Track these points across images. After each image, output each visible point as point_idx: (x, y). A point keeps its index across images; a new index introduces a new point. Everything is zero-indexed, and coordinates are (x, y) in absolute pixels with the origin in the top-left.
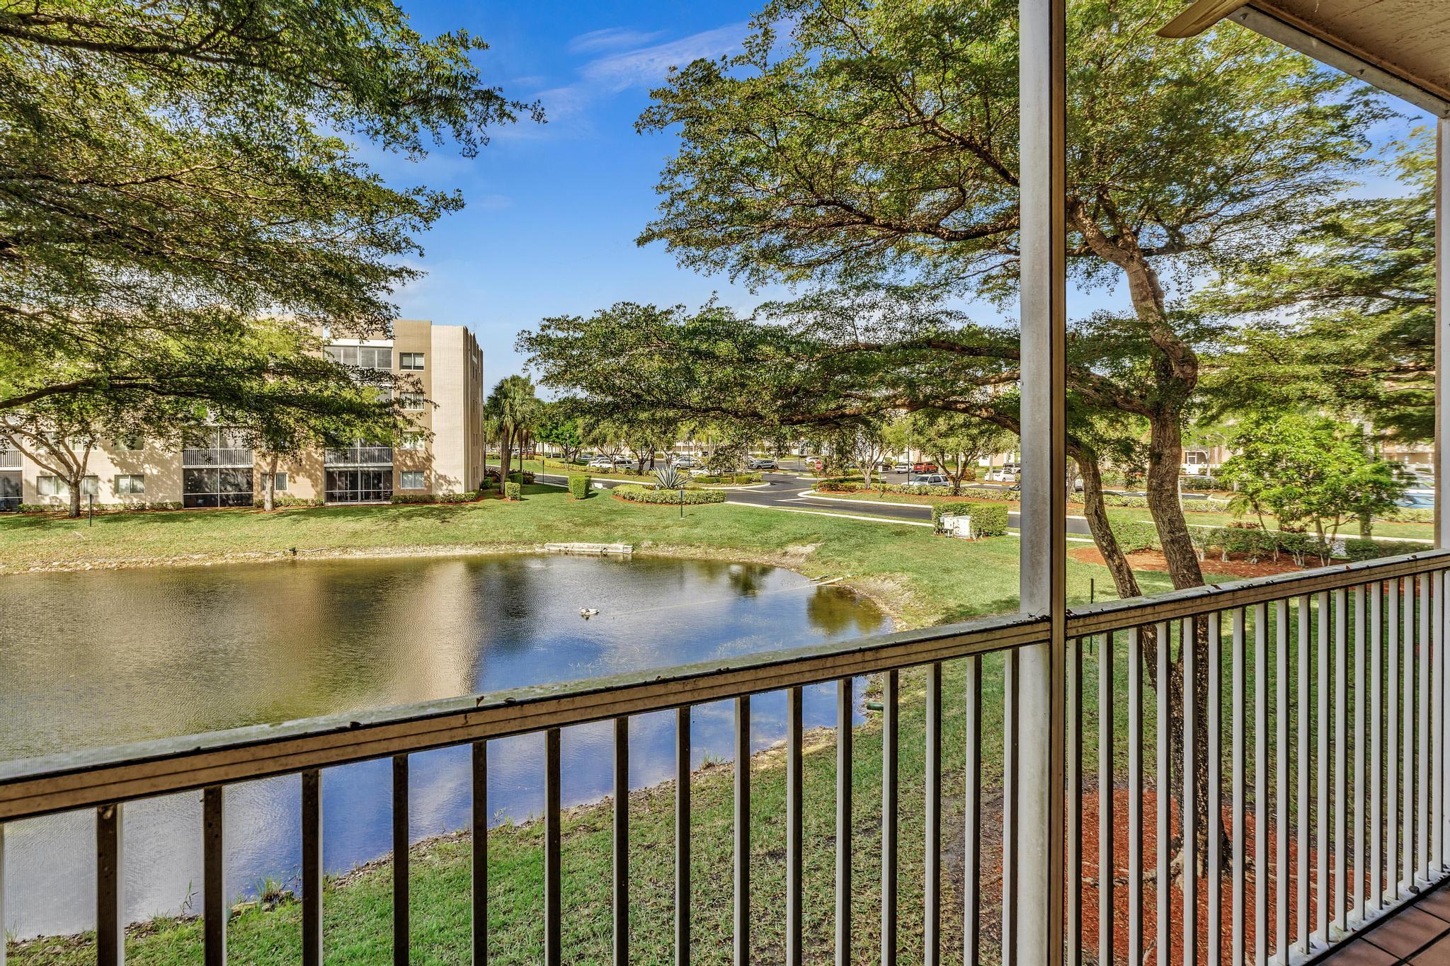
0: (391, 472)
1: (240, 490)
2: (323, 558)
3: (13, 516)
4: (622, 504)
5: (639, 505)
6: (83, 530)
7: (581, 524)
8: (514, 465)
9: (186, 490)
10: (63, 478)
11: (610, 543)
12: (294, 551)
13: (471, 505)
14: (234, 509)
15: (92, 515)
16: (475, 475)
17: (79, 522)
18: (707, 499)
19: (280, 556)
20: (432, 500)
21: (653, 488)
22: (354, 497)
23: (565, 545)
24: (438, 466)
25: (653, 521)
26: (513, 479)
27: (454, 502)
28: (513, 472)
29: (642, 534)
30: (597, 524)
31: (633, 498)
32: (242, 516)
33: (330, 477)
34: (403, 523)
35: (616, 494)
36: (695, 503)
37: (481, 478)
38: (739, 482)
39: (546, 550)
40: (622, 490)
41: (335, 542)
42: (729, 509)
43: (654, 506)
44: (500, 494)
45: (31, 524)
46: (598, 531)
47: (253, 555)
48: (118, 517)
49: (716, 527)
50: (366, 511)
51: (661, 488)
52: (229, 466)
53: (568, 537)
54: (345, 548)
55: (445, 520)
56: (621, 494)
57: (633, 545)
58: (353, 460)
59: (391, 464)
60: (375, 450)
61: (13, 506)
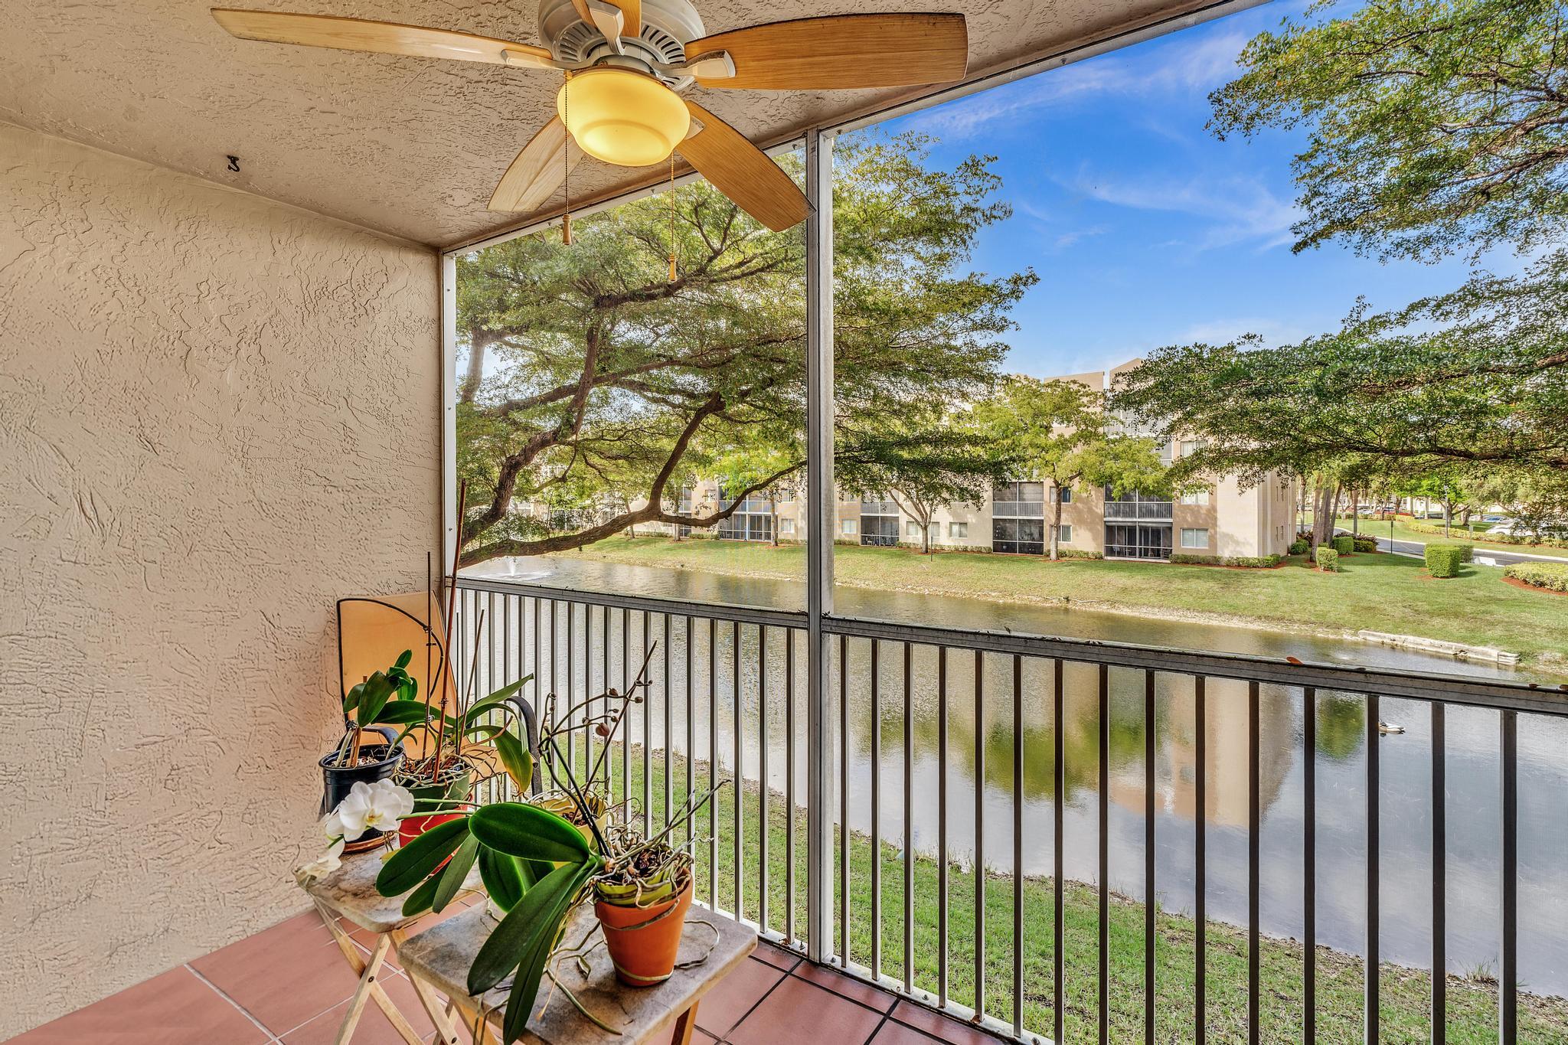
0: (1170, 528)
1: (1034, 540)
2: (1092, 610)
3: (893, 549)
4: (1517, 591)
6: (927, 563)
7: (1427, 612)
8: (1342, 527)
9: (994, 538)
10: (918, 523)
11: (1474, 644)
12: (1067, 599)
13: (1265, 572)
14: (1030, 557)
15: (935, 552)
16: (1277, 538)
17: (927, 557)
19: (1055, 603)
20: (1215, 562)
22: (1133, 554)
23: (1392, 636)
24: (1226, 525)
26: (1333, 544)
27: (1242, 565)
28: (1342, 534)
29: (1547, 641)
30: (1456, 615)
31: (1542, 585)
32: (1031, 562)
33: (1110, 530)
34: (1177, 583)
35: (1511, 577)
37: (1291, 540)
39: (1357, 638)
40: (1522, 570)
41: (1104, 596)
44: (1311, 561)
45: (900, 556)
46: (1454, 625)
47: (1034, 598)
48: (949, 555)
50: (1141, 568)
52: (1025, 518)
53: (1400, 626)
54: (1112, 603)
55: (1227, 586)
56: (1521, 576)
57: (1521, 654)
58: (1133, 515)
59: (1170, 520)
60: (1154, 505)
61: (893, 542)
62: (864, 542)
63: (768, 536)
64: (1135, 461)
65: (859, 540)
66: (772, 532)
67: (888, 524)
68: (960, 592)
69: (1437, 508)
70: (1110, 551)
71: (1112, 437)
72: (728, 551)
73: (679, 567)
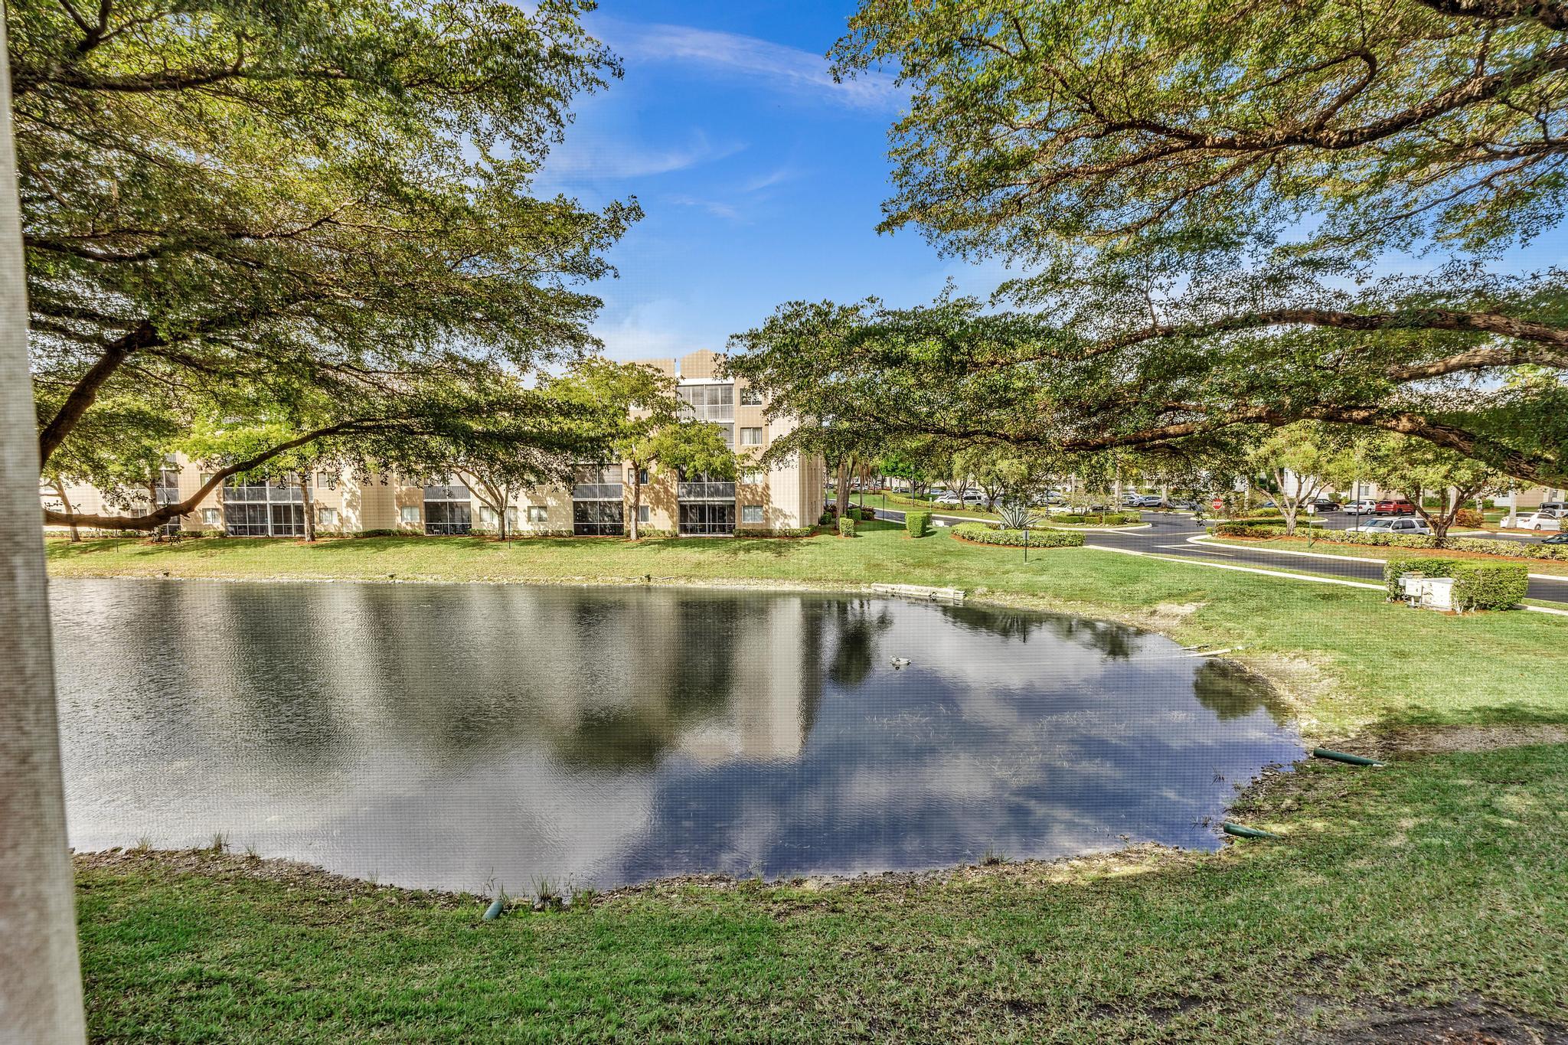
0: (734, 506)
1: (614, 521)
2: (671, 585)
3: (465, 538)
4: (958, 544)
5: (979, 546)
6: (507, 551)
7: (911, 565)
8: (854, 501)
9: (575, 520)
10: (493, 508)
11: (940, 586)
12: (649, 578)
13: (805, 540)
14: (610, 538)
15: (513, 538)
16: (812, 510)
17: (505, 544)
18: (1060, 542)
19: (637, 582)
20: (769, 534)
21: (996, 528)
22: (703, 530)
23: (892, 586)
24: (776, 501)
25: (992, 565)
26: (849, 515)
27: (789, 536)
28: (853, 507)
29: (978, 579)
30: (928, 565)
31: (972, 539)
32: (614, 543)
33: (684, 509)
34: (741, 555)
35: (954, 534)
36: (1045, 546)
37: (820, 513)
38: (1110, 522)
39: (871, 591)
40: (962, 528)
41: (681, 571)
42: (1089, 555)
43: (996, 547)
44: (835, 530)
45: (474, 545)
46: (928, 574)
47: (617, 579)
48: (529, 541)
49: (1067, 575)
50: (714, 543)
51: (1006, 527)
52: (606, 499)
53: (896, 578)
54: (689, 578)
55: (780, 554)
56: (961, 533)
57: (966, 591)
58: (702, 494)
59: (733, 499)
60: (720, 485)
61: (465, 530)
62: (429, 529)
63: (300, 530)
64: (705, 444)
65: (422, 530)
66: (306, 525)
67: (458, 511)
68: (541, 579)
69: (905, 484)
70: (684, 529)
71: (683, 421)
72: (240, 551)
73: (160, 576)
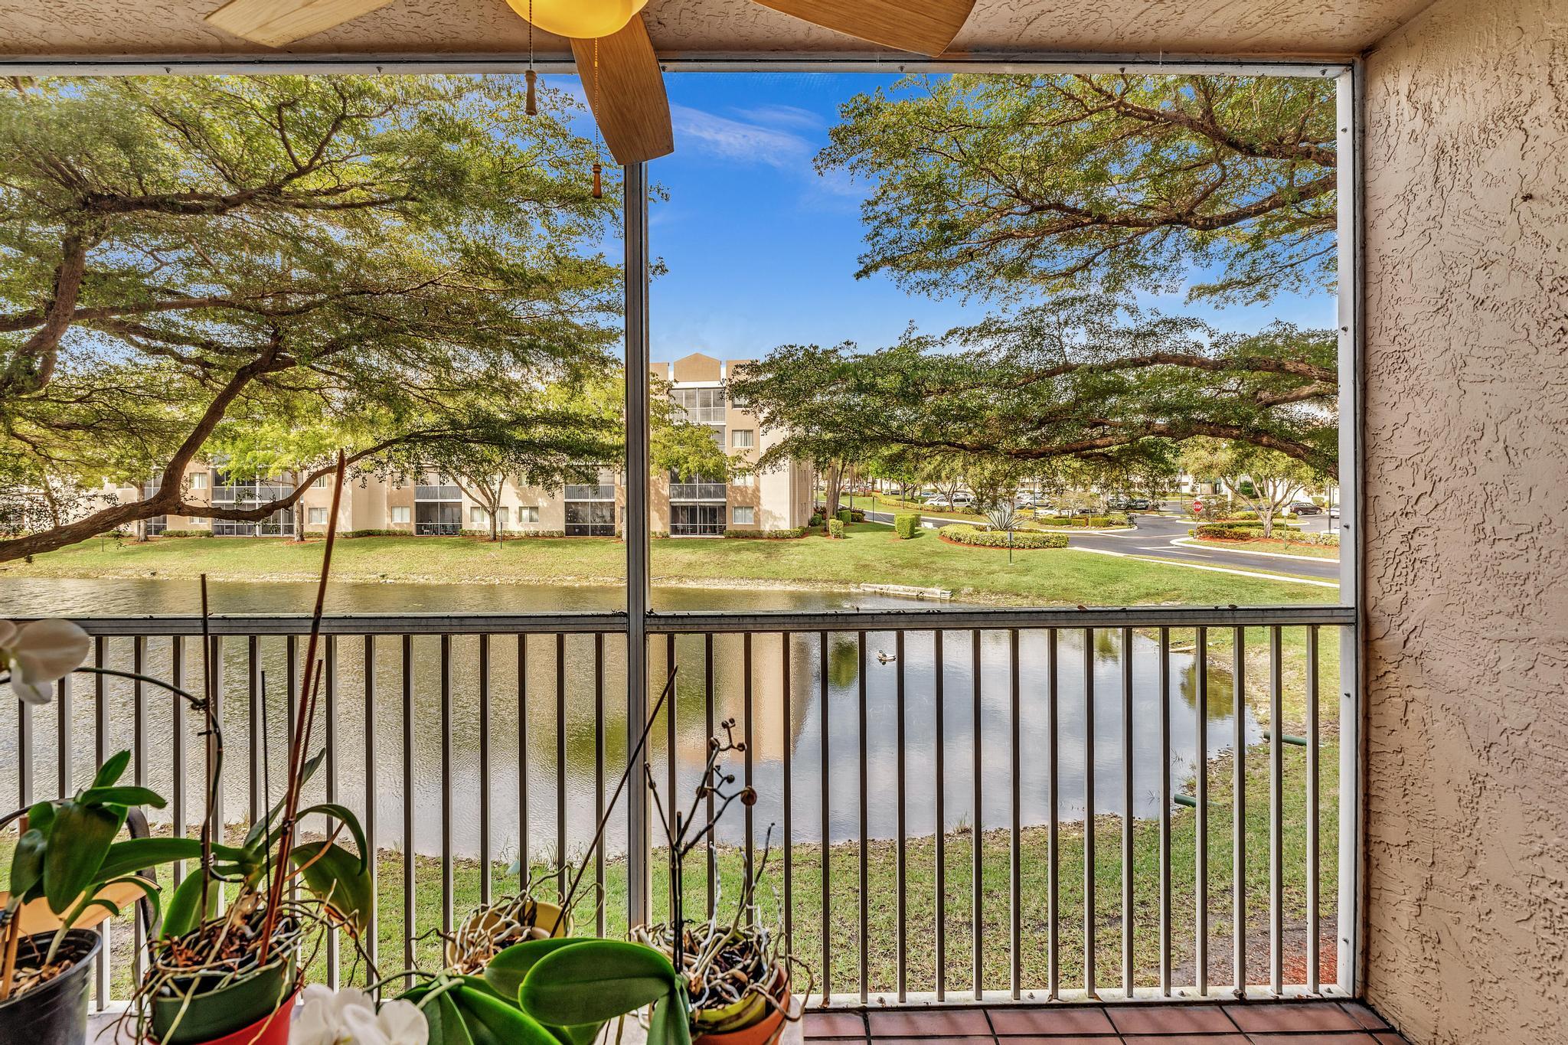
0: (724, 507)
1: (605, 522)
2: (663, 586)
3: (455, 538)
4: (947, 546)
5: (966, 548)
6: (496, 551)
7: (900, 566)
8: (843, 502)
9: (567, 521)
10: (485, 509)
11: (927, 587)
13: (795, 541)
14: (601, 539)
15: (504, 539)
16: (802, 511)
17: (497, 545)
18: (1045, 543)
20: (757, 535)
21: (983, 529)
22: (694, 531)
23: (881, 586)
24: (766, 503)
25: (977, 565)
26: (839, 517)
27: (779, 537)
28: (843, 508)
29: (964, 580)
30: (916, 567)
31: (960, 540)
32: (604, 544)
33: (674, 509)
34: (732, 556)
35: (943, 536)
36: (1030, 547)
37: (810, 515)
38: (1096, 524)
39: (861, 591)
40: (949, 530)
41: (673, 572)
42: (1072, 557)
43: (982, 549)
44: (825, 532)
45: (464, 545)
46: (916, 574)
47: (609, 579)
48: (518, 540)
49: (1050, 575)
50: (701, 544)
51: (993, 529)
52: (597, 500)
53: (884, 578)
54: (680, 578)
55: (769, 555)
56: (948, 534)
57: (953, 591)
58: (694, 496)
59: (724, 500)
60: (711, 486)
61: (455, 530)
62: (420, 531)
63: (290, 530)
64: (698, 446)
65: (413, 529)
66: (296, 525)
67: (448, 511)
68: (532, 579)
69: (895, 487)
70: (675, 530)
71: (676, 424)
72: (229, 551)
73: (147, 576)
